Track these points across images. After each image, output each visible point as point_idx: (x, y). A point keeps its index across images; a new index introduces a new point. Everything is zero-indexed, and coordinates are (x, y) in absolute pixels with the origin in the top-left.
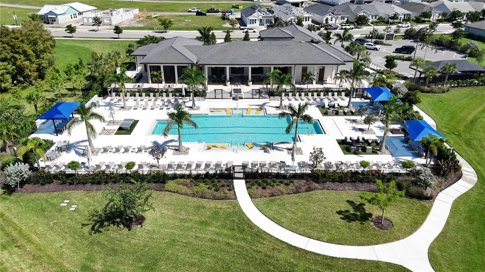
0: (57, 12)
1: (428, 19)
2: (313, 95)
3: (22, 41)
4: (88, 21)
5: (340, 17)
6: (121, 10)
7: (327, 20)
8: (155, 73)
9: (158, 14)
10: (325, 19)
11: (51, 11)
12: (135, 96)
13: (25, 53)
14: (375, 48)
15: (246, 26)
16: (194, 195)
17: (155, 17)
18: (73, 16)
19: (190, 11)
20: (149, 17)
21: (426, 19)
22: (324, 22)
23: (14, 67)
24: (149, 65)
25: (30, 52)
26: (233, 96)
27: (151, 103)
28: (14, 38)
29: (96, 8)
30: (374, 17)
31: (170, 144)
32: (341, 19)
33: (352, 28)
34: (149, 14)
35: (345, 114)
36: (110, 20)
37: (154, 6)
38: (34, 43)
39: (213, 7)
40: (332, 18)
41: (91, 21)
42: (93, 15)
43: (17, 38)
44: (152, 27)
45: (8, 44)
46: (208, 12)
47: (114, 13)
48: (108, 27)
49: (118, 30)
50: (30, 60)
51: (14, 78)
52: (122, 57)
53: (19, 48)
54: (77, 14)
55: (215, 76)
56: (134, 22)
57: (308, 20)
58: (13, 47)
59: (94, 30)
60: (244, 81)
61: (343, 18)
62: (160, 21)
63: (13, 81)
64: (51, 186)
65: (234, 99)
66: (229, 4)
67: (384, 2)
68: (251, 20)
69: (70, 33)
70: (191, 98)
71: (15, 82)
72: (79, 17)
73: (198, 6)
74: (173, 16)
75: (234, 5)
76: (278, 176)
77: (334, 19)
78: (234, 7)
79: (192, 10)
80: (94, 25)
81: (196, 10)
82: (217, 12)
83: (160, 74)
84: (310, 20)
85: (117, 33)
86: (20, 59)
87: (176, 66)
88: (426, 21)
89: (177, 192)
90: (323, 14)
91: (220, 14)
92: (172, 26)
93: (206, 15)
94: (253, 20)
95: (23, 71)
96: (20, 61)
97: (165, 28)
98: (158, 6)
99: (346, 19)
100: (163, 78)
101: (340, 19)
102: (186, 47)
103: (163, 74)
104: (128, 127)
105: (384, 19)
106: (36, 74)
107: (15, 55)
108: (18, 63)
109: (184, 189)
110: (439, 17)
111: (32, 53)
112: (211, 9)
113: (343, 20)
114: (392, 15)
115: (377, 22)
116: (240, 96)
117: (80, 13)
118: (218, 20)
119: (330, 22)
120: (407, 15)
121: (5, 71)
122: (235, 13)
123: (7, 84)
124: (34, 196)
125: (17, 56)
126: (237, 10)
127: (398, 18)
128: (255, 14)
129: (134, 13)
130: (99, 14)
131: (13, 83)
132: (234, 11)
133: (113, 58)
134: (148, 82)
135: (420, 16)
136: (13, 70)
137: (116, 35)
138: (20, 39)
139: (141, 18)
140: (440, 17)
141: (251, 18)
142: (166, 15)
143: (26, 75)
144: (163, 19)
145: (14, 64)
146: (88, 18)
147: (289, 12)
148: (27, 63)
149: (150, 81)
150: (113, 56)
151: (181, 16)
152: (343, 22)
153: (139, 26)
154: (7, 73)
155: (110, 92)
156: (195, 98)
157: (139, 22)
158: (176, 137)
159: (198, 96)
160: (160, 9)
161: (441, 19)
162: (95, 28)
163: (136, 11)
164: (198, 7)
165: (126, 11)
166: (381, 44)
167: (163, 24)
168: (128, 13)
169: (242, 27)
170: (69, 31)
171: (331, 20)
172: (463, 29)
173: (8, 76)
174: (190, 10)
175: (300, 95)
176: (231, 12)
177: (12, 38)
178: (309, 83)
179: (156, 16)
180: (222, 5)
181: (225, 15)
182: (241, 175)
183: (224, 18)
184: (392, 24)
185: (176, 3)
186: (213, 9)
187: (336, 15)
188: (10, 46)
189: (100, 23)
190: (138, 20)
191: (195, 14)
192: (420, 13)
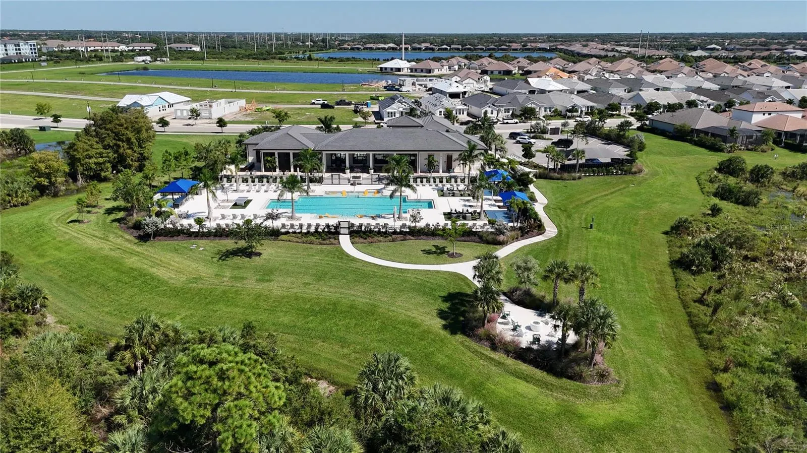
0: (143, 104)
1: (617, 112)
2: (435, 182)
3: (127, 128)
4: (182, 113)
5: (503, 109)
6: (223, 101)
7: (486, 113)
8: (269, 159)
9: (271, 107)
10: (483, 111)
11: (135, 102)
12: (247, 182)
13: (128, 141)
14: (529, 142)
15: (383, 120)
16: (304, 243)
17: (267, 110)
18: (161, 109)
19: (314, 103)
20: (259, 110)
21: (615, 113)
22: (483, 116)
23: (116, 155)
24: (263, 151)
25: (133, 140)
26: (352, 182)
27: (264, 188)
28: (118, 125)
29: (189, 99)
30: (548, 110)
31: (284, 215)
32: (505, 112)
33: (517, 123)
34: (259, 106)
35: (461, 195)
36: (210, 113)
37: (265, 98)
38: (138, 131)
39: (345, 98)
40: (492, 111)
41: (185, 113)
42: (189, 107)
43: (122, 125)
44: (263, 121)
45: (112, 131)
46: (338, 104)
47: (214, 105)
48: (207, 121)
49: (221, 123)
50: (132, 149)
51: (114, 167)
52: (232, 145)
53: (123, 135)
54: (167, 106)
55: (334, 165)
56: (239, 115)
57: (463, 114)
58: (117, 134)
59: (189, 125)
60: (365, 170)
61: (507, 111)
62: (274, 113)
63: (113, 171)
64: (179, 238)
65: (352, 184)
66: (367, 94)
67: (576, 93)
68: (389, 113)
69: (163, 126)
70: (306, 184)
71: (114, 172)
72: (169, 110)
73: (325, 96)
74: (292, 109)
75: (374, 95)
76: (379, 232)
77: (495, 113)
78: (372, 98)
79: (316, 102)
80: (190, 118)
81: (321, 102)
82: (349, 104)
83: (275, 159)
84: (465, 113)
85: (221, 126)
86: (123, 146)
87: (291, 152)
88: (615, 115)
89: (289, 241)
90: (481, 106)
91: (352, 107)
92: (289, 120)
93: (333, 108)
94: (392, 113)
95: (125, 160)
96: (122, 149)
97: (280, 121)
98: (271, 98)
99: (511, 112)
100: (277, 164)
101: (503, 112)
102: (304, 135)
103: (277, 160)
104: (243, 203)
105: (561, 112)
106: (137, 164)
107: (118, 142)
108: (121, 151)
109: (295, 239)
110: (632, 110)
111: (135, 141)
112: (341, 101)
113: (507, 114)
114: (569, 106)
115: (551, 116)
116: (359, 182)
117: (171, 105)
118: (348, 113)
119: (489, 115)
120: (591, 107)
121: (107, 159)
122: (372, 106)
123: (107, 173)
124: (166, 242)
125: (120, 143)
126: (376, 101)
127: (577, 111)
128: (394, 106)
129: (239, 105)
130: (195, 106)
131: (112, 173)
132: (371, 104)
133: (224, 146)
134: (260, 171)
135: (607, 108)
136: (114, 158)
137: (219, 129)
138: (125, 126)
139: (249, 111)
140: (634, 110)
141: (389, 110)
142: (281, 107)
143: (126, 164)
144: (278, 111)
145: (116, 152)
146: (182, 110)
147: (438, 104)
148: (129, 151)
149: (263, 170)
150: (224, 144)
151: (300, 109)
152: (508, 116)
153: (246, 120)
154: (109, 162)
155: (221, 179)
156: (310, 184)
157: (247, 115)
158: (289, 210)
159: (314, 182)
160: (274, 101)
161: (635, 113)
162: (191, 122)
163: (242, 102)
164: (324, 99)
165: (229, 103)
166: (540, 138)
167: (277, 117)
168: (231, 104)
169: (376, 121)
170: (161, 125)
171: (492, 113)
172: (647, 123)
173: (109, 165)
174: (313, 101)
175: (422, 182)
176: (367, 105)
177: (116, 124)
178: (434, 172)
179: (268, 108)
180: (357, 97)
181: (358, 107)
182: (347, 231)
183: (356, 111)
184: (569, 118)
185: (295, 94)
186: (344, 101)
187: (497, 107)
188: (114, 133)
189: (198, 115)
190: (245, 113)
191: (320, 106)
192: (606, 106)
